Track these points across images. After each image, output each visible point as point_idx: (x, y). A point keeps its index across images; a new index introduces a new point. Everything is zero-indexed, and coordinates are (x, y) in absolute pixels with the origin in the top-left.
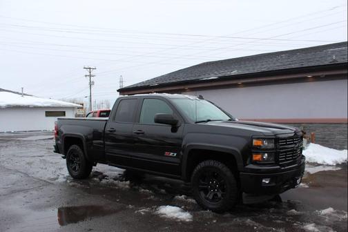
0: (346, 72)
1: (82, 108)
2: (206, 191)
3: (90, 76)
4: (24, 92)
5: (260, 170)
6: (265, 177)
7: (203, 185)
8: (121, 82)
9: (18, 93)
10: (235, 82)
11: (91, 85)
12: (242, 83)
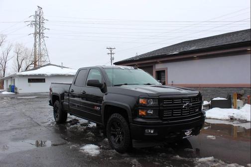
2: (115, 136)
3: (111, 54)
4: (63, 66)
5: (146, 122)
6: (151, 129)
7: (113, 131)
9: (60, 66)
10: (192, 55)
11: (112, 60)
12: (198, 56)
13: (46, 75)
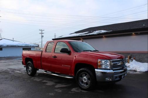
0: (147, 31)
1: (38, 47)
3: (42, 33)
4: (14, 40)
8: (55, 36)
10: (101, 36)
11: (42, 37)
12: (105, 36)
13: (3, 45)
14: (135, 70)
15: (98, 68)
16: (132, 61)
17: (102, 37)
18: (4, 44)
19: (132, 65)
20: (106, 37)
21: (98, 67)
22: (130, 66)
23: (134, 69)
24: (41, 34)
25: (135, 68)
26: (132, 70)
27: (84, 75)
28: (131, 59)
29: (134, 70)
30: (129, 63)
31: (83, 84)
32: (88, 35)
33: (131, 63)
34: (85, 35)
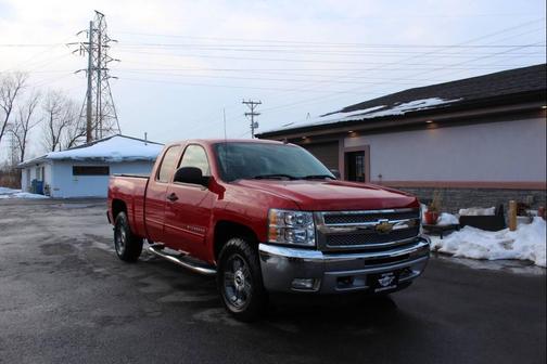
4: (149, 139)
9: (141, 140)
10: (421, 120)
11: (253, 128)
12: (434, 122)
13: (111, 158)
14: (532, 259)
15: (271, 241)
16: (531, 221)
17: (423, 126)
18: (114, 153)
19: (525, 237)
20: (441, 124)
21: (268, 238)
22: (513, 241)
23: (526, 255)
24: (250, 117)
25: (531, 251)
26: (517, 257)
27: (239, 263)
28: (526, 215)
29: (527, 260)
30: (513, 229)
31: (234, 298)
32: (371, 119)
33: (522, 228)
34: (362, 118)
